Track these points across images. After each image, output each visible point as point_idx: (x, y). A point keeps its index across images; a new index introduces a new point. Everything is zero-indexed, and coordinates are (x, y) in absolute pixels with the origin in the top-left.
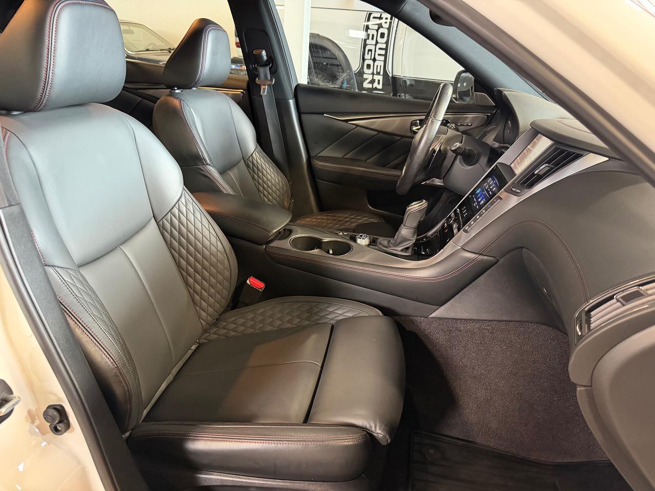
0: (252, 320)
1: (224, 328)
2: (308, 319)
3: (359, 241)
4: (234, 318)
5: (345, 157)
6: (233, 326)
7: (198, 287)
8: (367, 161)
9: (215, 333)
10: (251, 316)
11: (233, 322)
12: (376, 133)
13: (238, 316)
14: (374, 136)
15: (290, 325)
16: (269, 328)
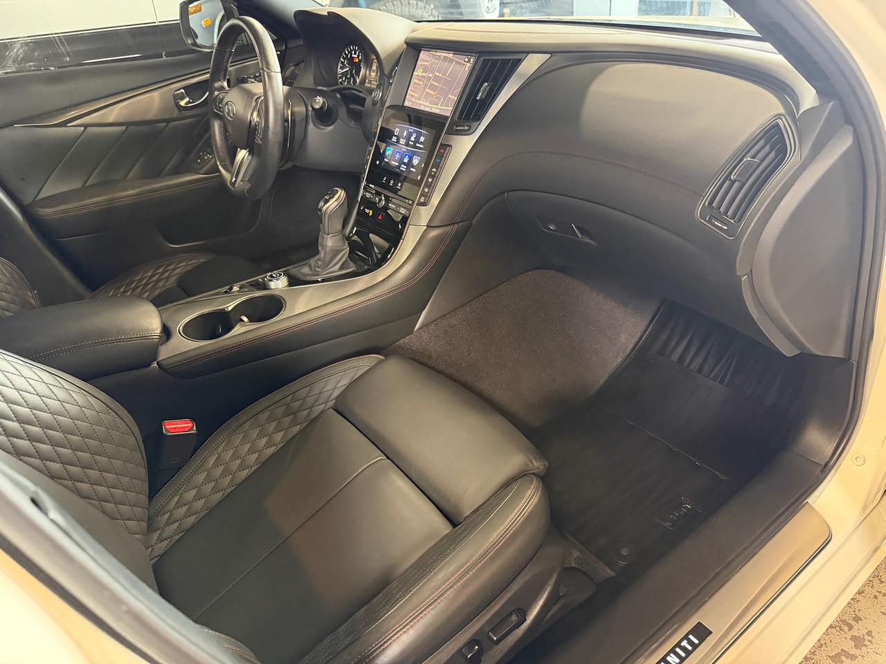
0: (208, 480)
1: (169, 523)
2: (293, 424)
3: (273, 285)
4: (176, 499)
5: (87, 185)
6: (183, 510)
7: (102, 490)
8: (128, 178)
9: (160, 540)
10: (201, 477)
11: (179, 505)
12: (123, 128)
13: (181, 491)
14: (124, 133)
15: (274, 448)
16: (244, 474)
